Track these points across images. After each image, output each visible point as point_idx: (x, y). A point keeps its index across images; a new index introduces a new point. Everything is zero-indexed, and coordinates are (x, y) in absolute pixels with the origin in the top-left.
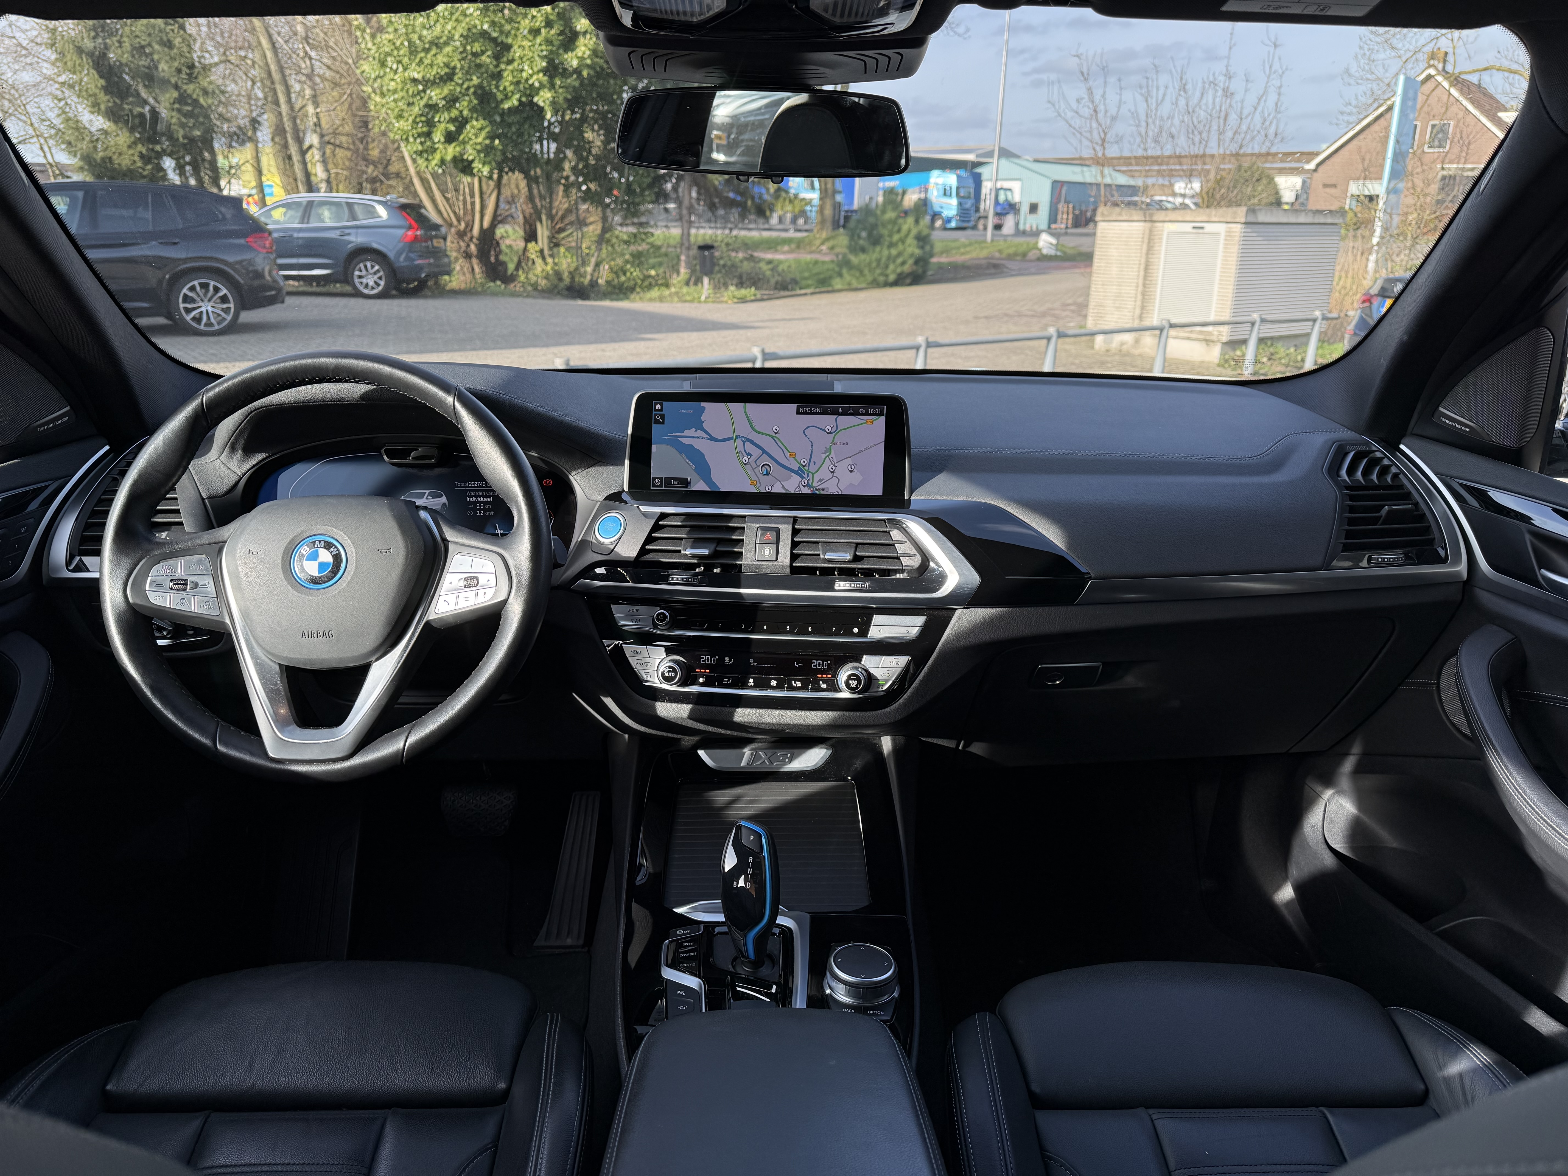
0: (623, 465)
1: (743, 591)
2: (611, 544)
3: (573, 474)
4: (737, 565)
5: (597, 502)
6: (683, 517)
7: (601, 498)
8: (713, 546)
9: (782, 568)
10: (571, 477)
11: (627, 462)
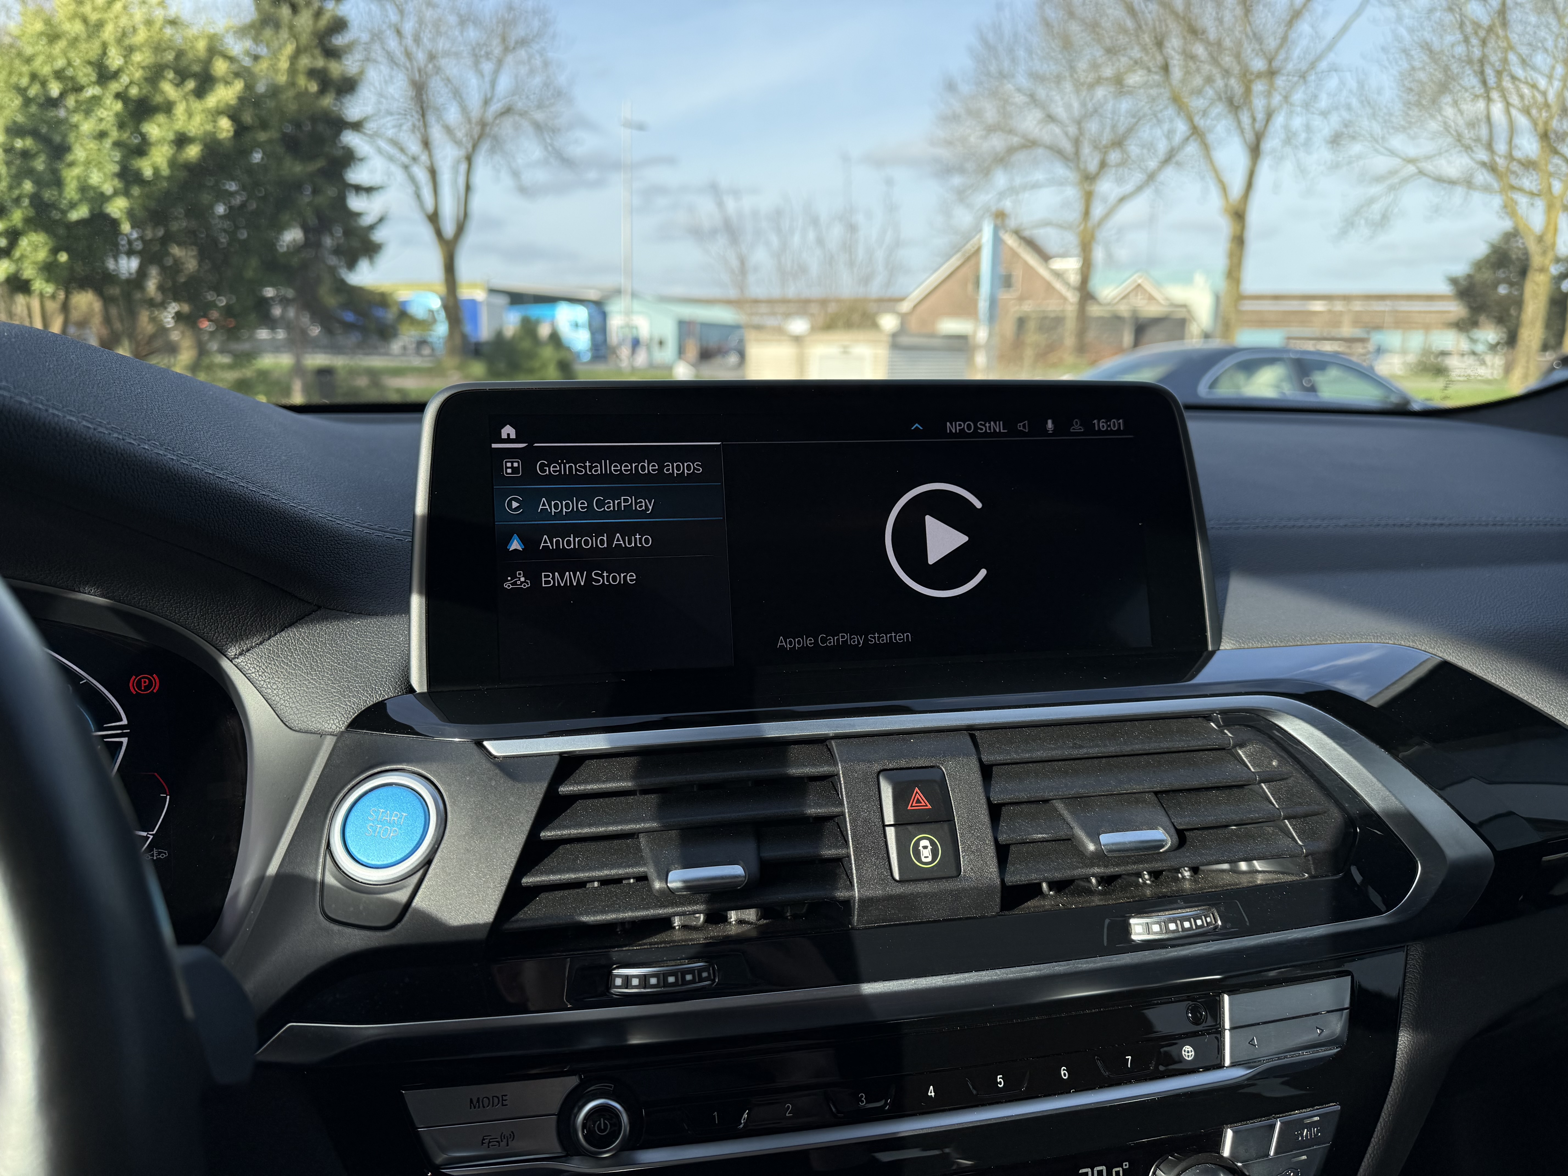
0: (406, 609)
1: (869, 988)
2: (396, 883)
3: (232, 651)
4: (835, 902)
5: (322, 735)
6: (632, 761)
7: (337, 723)
8: (749, 848)
9: (980, 893)
10: (226, 664)
11: (417, 603)
